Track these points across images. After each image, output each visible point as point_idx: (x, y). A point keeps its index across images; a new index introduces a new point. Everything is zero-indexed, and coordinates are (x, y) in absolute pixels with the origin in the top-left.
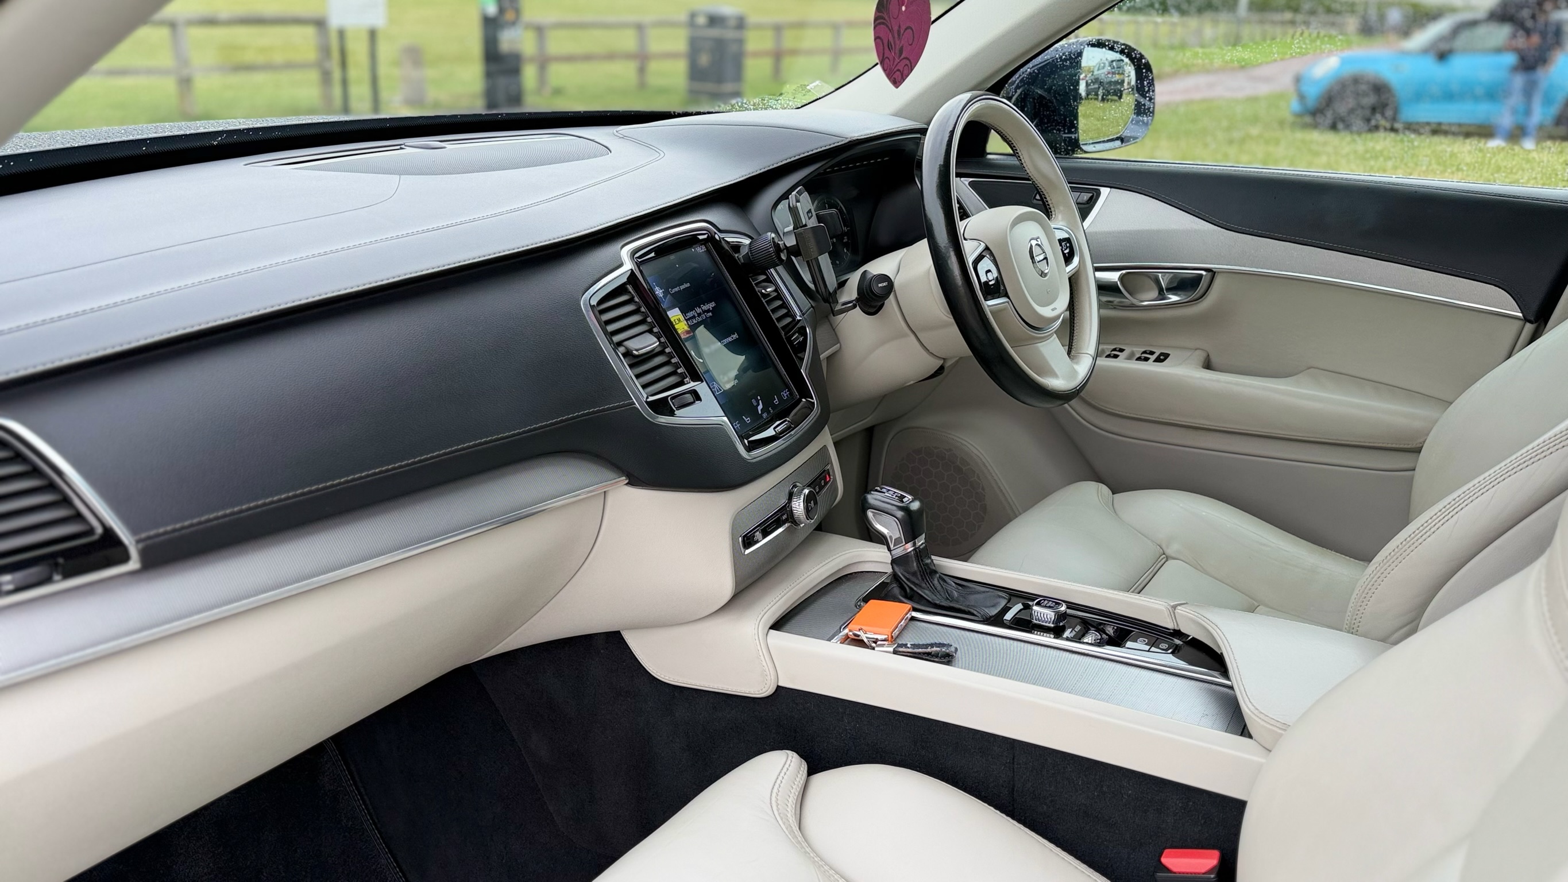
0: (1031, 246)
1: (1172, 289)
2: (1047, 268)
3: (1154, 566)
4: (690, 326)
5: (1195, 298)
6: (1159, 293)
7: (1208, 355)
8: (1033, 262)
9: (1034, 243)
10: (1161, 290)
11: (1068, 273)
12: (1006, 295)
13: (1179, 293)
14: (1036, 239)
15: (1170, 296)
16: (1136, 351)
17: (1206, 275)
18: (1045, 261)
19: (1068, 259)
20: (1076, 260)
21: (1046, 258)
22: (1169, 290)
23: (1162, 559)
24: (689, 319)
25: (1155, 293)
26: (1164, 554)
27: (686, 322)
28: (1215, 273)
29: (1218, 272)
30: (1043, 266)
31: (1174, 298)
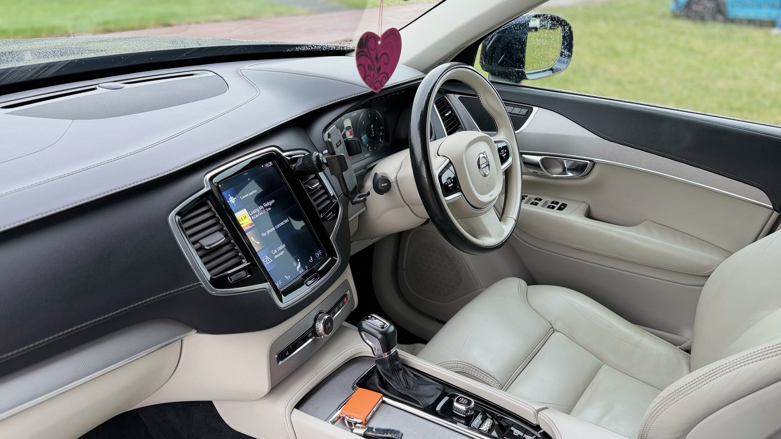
0: (479, 157)
1: (571, 170)
2: (488, 171)
3: (545, 337)
4: (253, 220)
5: (584, 175)
6: (563, 170)
7: (589, 206)
8: (479, 168)
9: (481, 156)
10: (564, 169)
11: (502, 170)
12: (461, 191)
13: (574, 172)
14: (483, 153)
15: (568, 173)
16: (549, 200)
17: (590, 163)
18: (488, 166)
19: (503, 160)
20: (510, 160)
21: (488, 165)
22: (568, 170)
23: (551, 331)
24: (253, 215)
25: (560, 170)
26: (552, 328)
27: (250, 218)
28: (595, 163)
29: (597, 163)
30: (486, 171)
31: (570, 174)
